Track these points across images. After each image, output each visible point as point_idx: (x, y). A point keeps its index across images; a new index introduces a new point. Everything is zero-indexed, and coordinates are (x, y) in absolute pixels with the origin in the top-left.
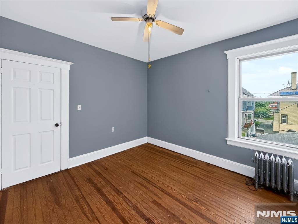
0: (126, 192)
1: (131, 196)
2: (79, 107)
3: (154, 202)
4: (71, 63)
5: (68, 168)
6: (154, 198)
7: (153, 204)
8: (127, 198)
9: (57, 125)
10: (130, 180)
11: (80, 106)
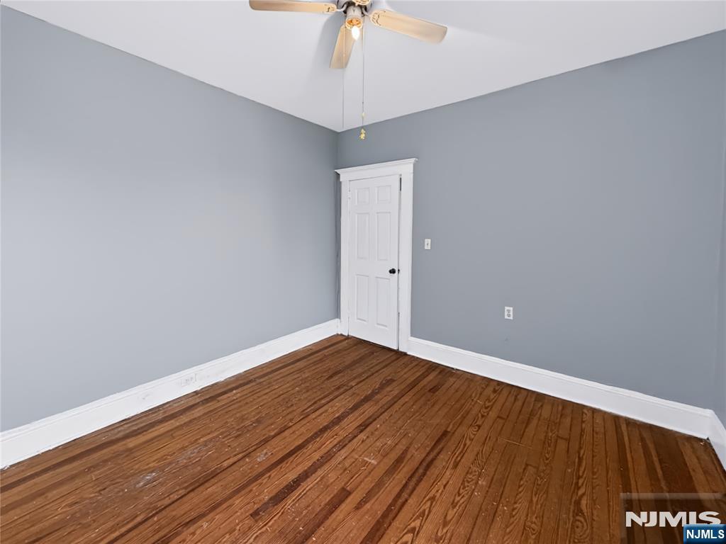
0: (368, 437)
1: (358, 447)
2: (428, 244)
3: (344, 494)
4: (413, 160)
5: (408, 353)
6: (355, 492)
7: (336, 491)
8: (349, 442)
9: (392, 271)
10: (410, 435)
11: (429, 240)
